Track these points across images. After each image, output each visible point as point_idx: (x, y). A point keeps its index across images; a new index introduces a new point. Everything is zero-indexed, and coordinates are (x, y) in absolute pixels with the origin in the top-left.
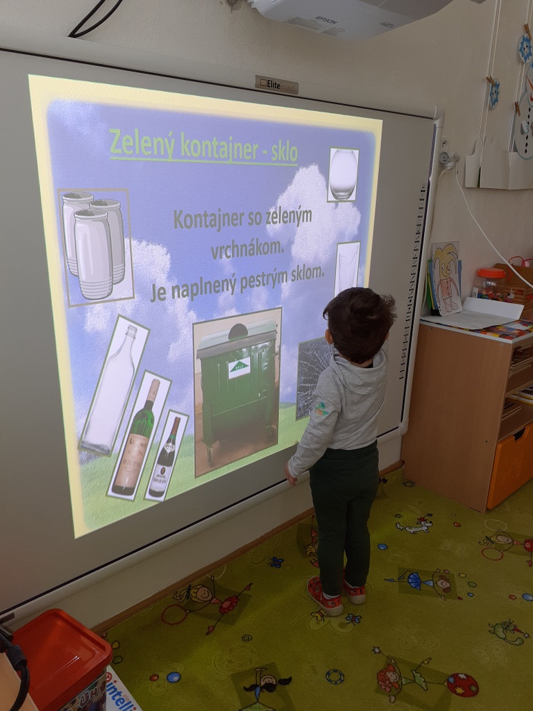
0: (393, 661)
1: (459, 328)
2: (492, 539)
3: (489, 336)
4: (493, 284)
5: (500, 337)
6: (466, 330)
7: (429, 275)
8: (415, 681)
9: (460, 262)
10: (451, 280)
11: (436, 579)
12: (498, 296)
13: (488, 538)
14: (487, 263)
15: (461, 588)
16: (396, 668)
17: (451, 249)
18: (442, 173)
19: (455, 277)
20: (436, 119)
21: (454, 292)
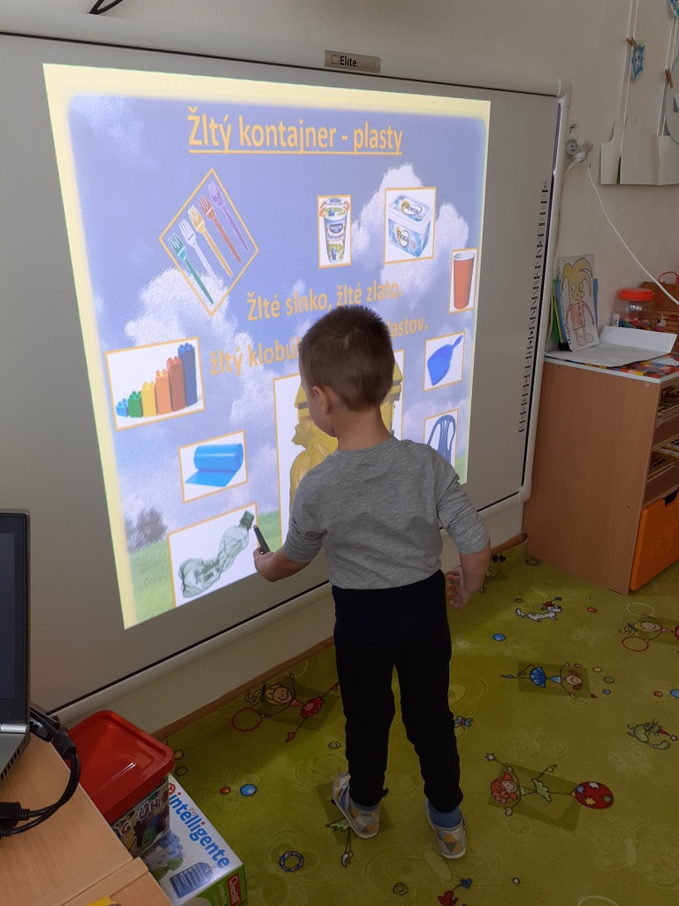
0: (510, 769)
1: (593, 365)
2: (636, 626)
3: (631, 375)
4: (638, 308)
5: (644, 375)
6: (603, 367)
7: (556, 299)
8: (536, 792)
9: (595, 281)
10: (584, 304)
11: (564, 675)
12: (645, 324)
13: (630, 625)
14: (631, 282)
15: (595, 684)
16: (513, 776)
17: (583, 265)
18: (570, 167)
19: (589, 301)
20: (561, 96)
21: (588, 320)
